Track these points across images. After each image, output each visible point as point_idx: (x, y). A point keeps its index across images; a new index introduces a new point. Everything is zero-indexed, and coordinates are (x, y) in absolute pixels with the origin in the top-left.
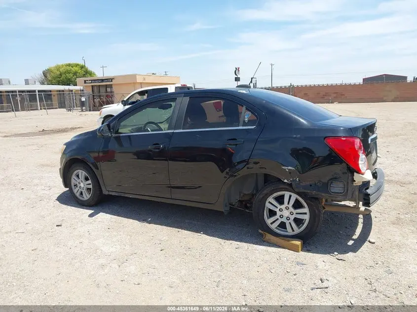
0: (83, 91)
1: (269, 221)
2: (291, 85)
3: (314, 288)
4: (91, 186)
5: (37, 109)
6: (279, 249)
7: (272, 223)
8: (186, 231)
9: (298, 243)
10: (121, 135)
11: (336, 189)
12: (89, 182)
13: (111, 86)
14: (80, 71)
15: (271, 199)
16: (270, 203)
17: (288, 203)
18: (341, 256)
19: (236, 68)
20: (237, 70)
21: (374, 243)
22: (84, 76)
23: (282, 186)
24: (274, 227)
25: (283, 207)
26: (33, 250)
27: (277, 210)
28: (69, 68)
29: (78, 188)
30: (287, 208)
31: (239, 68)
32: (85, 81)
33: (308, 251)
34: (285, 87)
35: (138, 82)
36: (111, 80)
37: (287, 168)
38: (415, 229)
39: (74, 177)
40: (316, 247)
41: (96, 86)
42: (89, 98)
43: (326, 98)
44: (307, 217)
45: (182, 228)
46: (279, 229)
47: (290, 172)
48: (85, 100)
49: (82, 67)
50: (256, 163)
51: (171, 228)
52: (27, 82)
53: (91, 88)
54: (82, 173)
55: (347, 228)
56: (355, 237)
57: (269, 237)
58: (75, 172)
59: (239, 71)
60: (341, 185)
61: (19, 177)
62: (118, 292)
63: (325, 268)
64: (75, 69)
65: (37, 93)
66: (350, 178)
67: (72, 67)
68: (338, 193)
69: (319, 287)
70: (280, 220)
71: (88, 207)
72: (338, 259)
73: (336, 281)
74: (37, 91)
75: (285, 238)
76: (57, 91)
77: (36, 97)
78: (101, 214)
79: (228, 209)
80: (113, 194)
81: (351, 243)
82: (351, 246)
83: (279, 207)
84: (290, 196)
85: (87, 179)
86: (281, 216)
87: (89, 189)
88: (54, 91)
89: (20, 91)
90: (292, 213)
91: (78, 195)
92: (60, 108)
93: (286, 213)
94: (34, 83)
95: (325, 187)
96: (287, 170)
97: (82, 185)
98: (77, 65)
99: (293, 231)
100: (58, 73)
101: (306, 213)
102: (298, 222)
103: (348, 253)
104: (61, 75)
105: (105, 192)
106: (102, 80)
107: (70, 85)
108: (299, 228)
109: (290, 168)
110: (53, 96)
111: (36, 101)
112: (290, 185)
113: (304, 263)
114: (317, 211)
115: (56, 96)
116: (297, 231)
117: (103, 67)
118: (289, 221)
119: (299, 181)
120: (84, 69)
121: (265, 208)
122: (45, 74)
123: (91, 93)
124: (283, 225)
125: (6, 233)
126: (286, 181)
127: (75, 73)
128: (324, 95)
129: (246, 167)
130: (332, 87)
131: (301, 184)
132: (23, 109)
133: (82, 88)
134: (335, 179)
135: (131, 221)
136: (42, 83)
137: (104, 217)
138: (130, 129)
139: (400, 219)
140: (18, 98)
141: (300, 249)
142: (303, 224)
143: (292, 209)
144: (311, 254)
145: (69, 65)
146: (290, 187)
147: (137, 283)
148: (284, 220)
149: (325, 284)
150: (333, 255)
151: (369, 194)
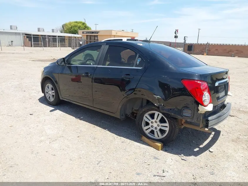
0: (81, 38)
1: (145, 128)
2: (208, 43)
3: (156, 175)
4: (54, 94)
5: (56, 47)
6: (148, 147)
7: (146, 130)
8: (98, 127)
9: (159, 145)
10: (72, 65)
11: (186, 113)
12: (53, 91)
13: (97, 36)
14: (82, 26)
15: (147, 115)
16: (146, 117)
17: (157, 119)
18: (185, 158)
19: (176, 30)
20: (176, 31)
21: (212, 152)
22: (84, 29)
23: (154, 108)
24: (147, 132)
25: (153, 121)
26: (10, 127)
27: (150, 122)
28: (76, 24)
29: (48, 94)
30: (156, 122)
31: (178, 30)
32: (83, 32)
33: (166, 151)
34: (204, 44)
35: (112, 35)
36: (98, 32)
37: (156, 96)
38: (246, 147)
39: (46, 88)
40: (172, 149)
41: (89, 35)
42: (84, 42)
43: (230, 53)
44: (167, 129)
45: (97, 125)
46: (150, 134)
47: (158, 99)
48: (82, 43)
49: (84, 24)
50: (140, 91)
51: (91, 124)
52: (53, 31)
53: (86, 36)
54: (50, 86)
55: (199, 139)
56: (201, 146)
57: (144, 138)
58: (47, 85)
59: (177, 32)
60: (190, 112)
61: (27, 85)
62: (40, 158)
63: (171, 164)
64: (80, 25)
65: (57, 37)
66: (196, 108)
67: (78, 23)
68: (187, 117)
69: (160, 175)
70: (151, 129)
71: (52, 106)
72: (182, 159)
73: (173, 173)
74: (57, 36)
75: (152, 140)
76: (68, 37)
77: (56, 40)
78: (58, 110)
79: (124, 117)
80: (65, 100)
81: (197, 149)
82: (196, 151)
83: (151, 120)
84: (159, 114)
85: (52, 89)
86: (152, 127)
87: (53, 96)
88: (66, 37)
89: (48, 36)
90: (158, 125)
91: (48, 98)
92: (69, 47)
93: (155, 125)
94: (56, 31)
95: (180, 112)
96: (157, 98)
97: (50, 93)
98: (80, 22)
99: (158, 136)
100: (70, 26)
101: (167, 127)
102: (162, 131)
103: (191, 156)
104: (71, 28)
105: (61, 99)
106: (93, 32)
107: (76, 34)
108: (162, 136)
109: (158, 96)
110: (65, 40)
111: (56, 42)
112: (158, 107)
113: (159, 158)
114: (173, 127)
115: (68, 40)
116: (161, 137)
117: (96, 25)
118: (157, 130)
119: (163, 105)
120: (84, 25)
121: (143, 120)
122: (63, 27)
123: (86, 39)
124: (152, 132)
125: (2, 115)
126: (156, 105)
127: (79, 27)
128: (229, 51)
129: (133, 93)
130: (235, 46)
131: (165, 108)
132: (49, 46)
133: (81, 36)
134: (186, 107)
135: (72, 117)
136: (61, 32)
137: (58, 113)
138: (79, 62)
139: (239, 139)
140: (47, 40)
141: (160, 149)
142: (165, 133)
143: (159, 123)
144: (166, 153)
145: (76, 22)
146: (158, 109)
147: (53, 154)
148: (154, 129)
149: (164, 174)
150: (181, 156)
151: (209, 120)
